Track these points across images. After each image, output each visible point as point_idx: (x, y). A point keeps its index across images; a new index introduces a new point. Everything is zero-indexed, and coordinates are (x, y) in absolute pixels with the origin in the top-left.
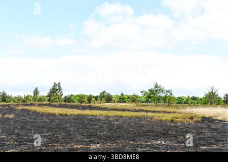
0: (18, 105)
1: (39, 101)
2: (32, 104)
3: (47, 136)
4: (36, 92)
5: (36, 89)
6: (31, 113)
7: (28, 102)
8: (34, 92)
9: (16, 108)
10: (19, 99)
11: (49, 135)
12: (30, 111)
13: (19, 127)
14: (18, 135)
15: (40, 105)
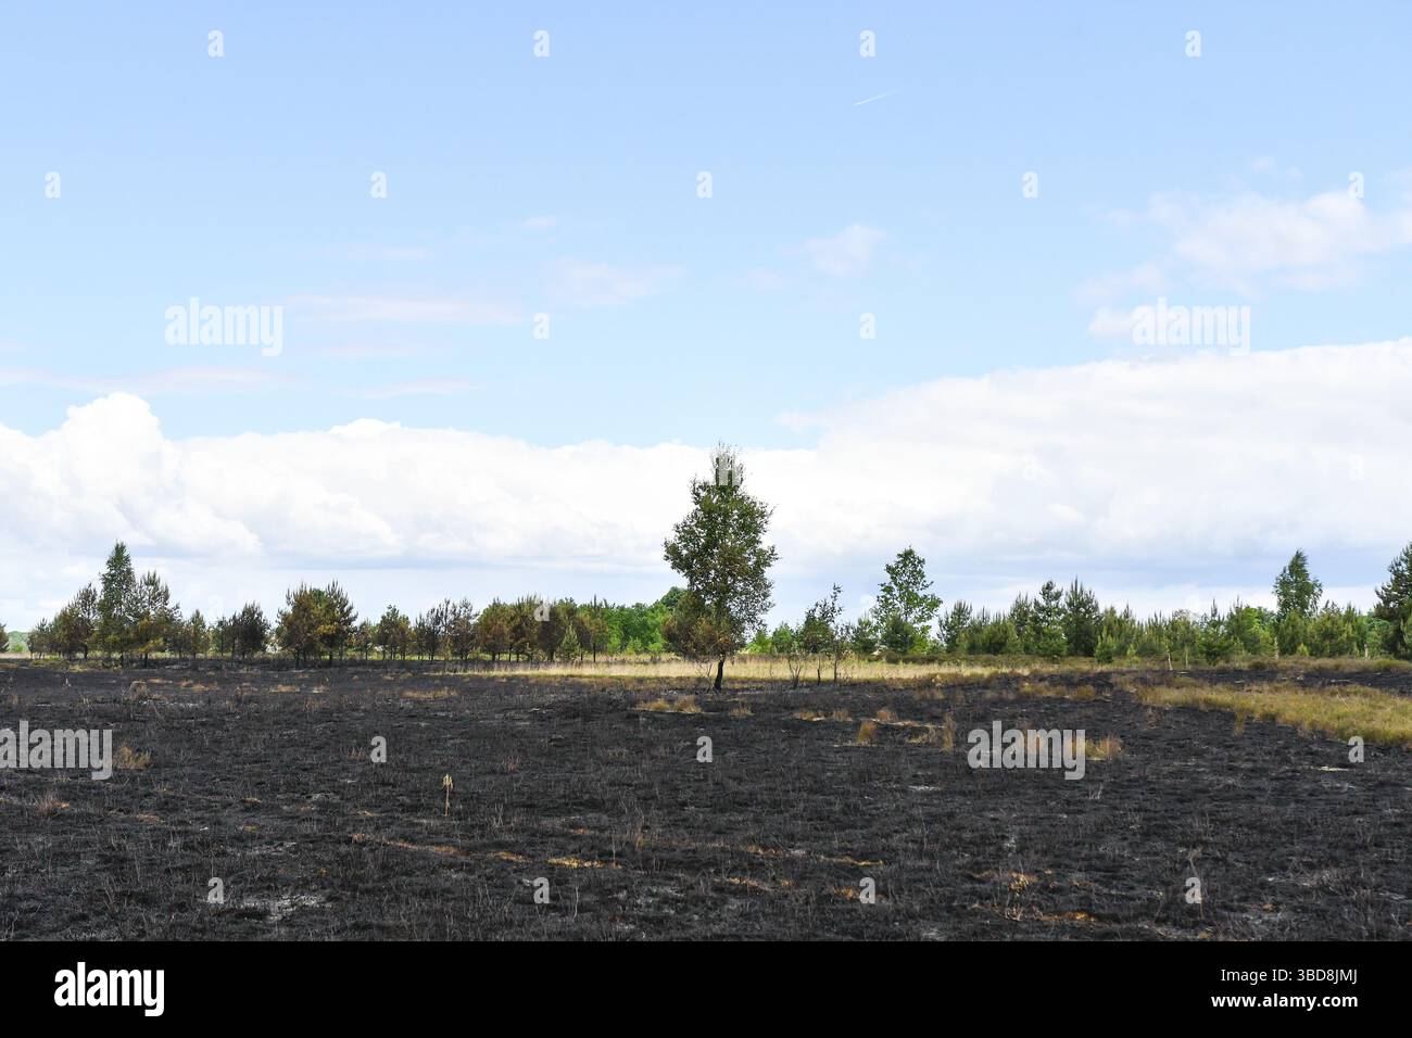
0: (1165, 679)
1: (1316, 651)
2: (1261, 674)
3: (1306, 892)
4: (1297, 583)
5: (1297, 565)
6: (1238, 730)
7: (1241, 660)
8: (1284, 585)
9: (1149, 700)
10: (1177, 633)
11: (1323, 888)
12: (1232, 716)
13: (1136, 822)
14: (1111, 871)
15: (1315, 680)
